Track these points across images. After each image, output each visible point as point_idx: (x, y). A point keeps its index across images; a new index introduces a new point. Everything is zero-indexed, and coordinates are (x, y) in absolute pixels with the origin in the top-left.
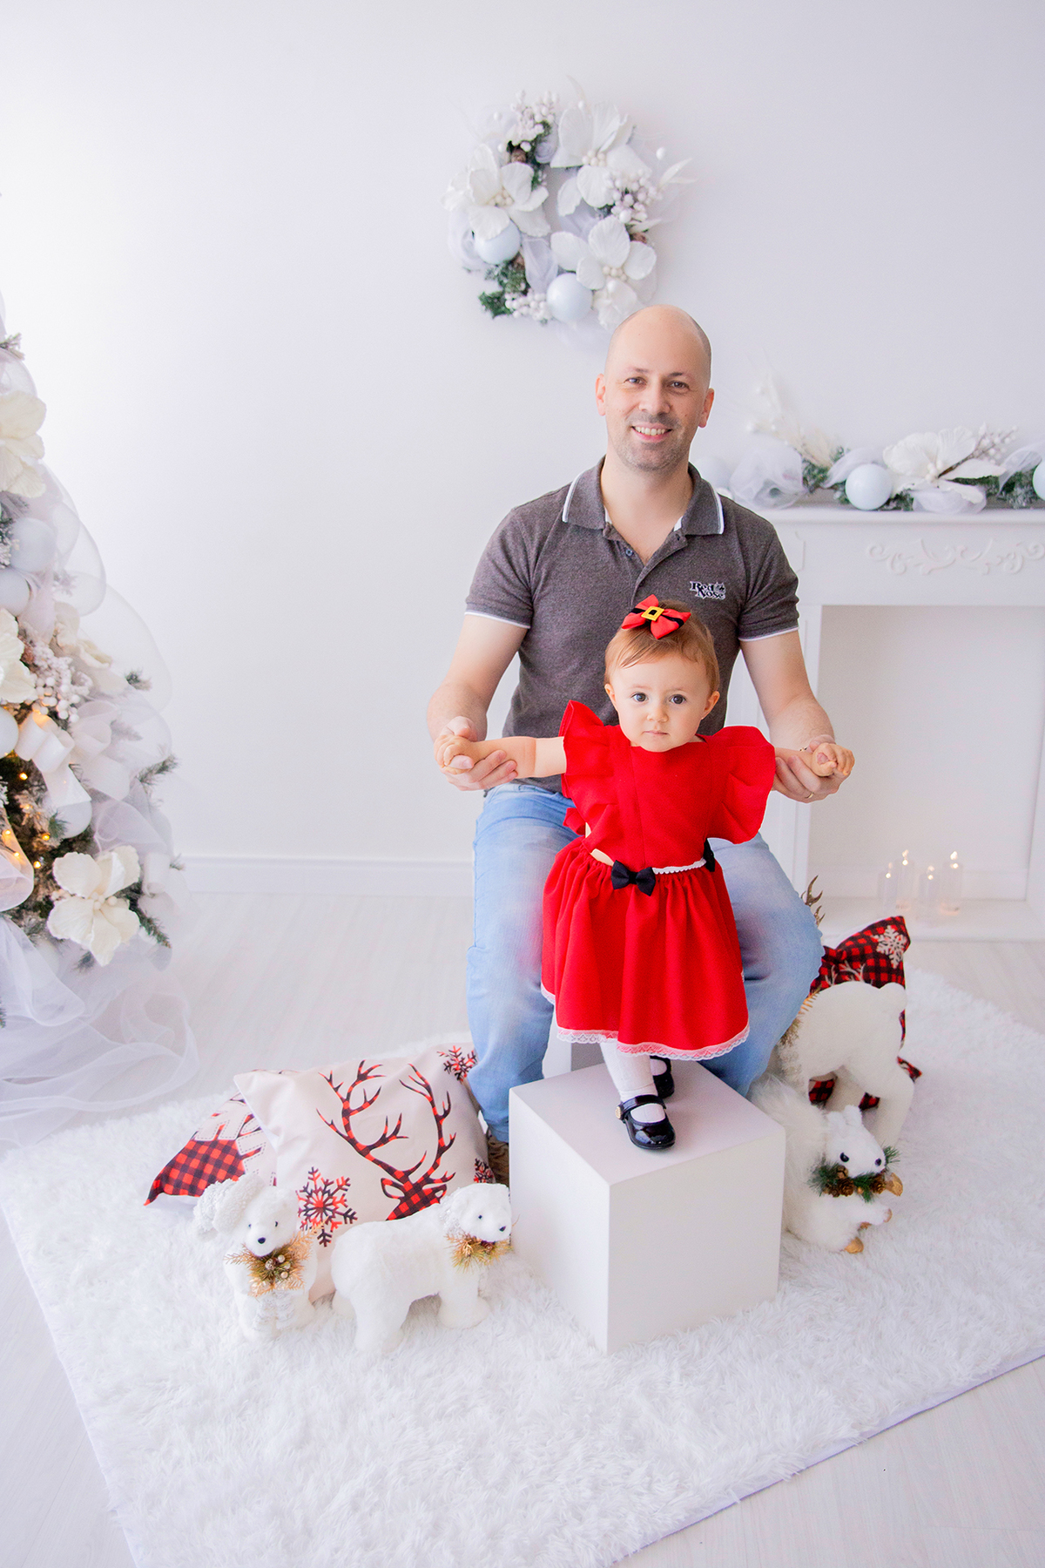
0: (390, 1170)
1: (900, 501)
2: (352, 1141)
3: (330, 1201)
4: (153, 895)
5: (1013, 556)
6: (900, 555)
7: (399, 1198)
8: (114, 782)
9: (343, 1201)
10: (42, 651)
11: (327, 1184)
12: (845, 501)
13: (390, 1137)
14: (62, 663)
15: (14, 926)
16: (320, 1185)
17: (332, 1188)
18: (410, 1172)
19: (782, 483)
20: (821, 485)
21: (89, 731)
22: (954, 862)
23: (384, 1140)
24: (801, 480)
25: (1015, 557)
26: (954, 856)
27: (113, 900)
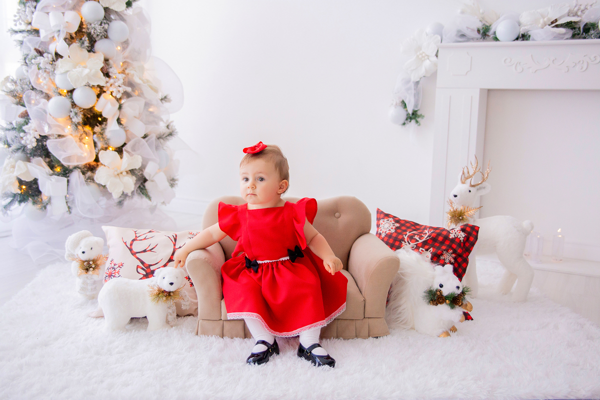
0: (142, 263)
1: (524, 37)
2: (131, 250)
3: (114, 272)
4: (152, 181)
5: (582, 62)
6: (520, 63)
7: (143, 275)
8: (138, 129)
9: (118, 272)
10: (113, 71)
11: (115, 265)
12: (496, 39)
13: (148, 251)
14: (121, 76)
15: (81, 174)
16: (113, 265)
17: (116, 267)
18: (152, 265)
19: (467, 32)
20: (488, 33)
21: (131, 107)
22: (560, 234)
23: (145, 251)
24: (476, 30)
25: (583, 62)
26: (559, 230)
27: (125, 173)
